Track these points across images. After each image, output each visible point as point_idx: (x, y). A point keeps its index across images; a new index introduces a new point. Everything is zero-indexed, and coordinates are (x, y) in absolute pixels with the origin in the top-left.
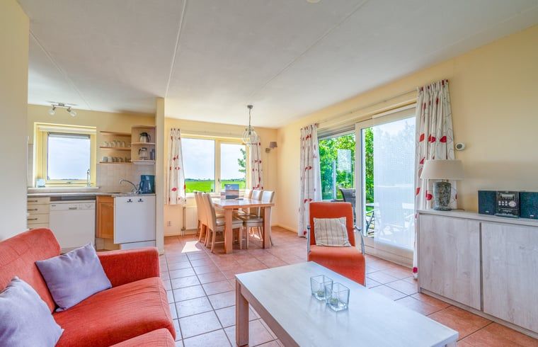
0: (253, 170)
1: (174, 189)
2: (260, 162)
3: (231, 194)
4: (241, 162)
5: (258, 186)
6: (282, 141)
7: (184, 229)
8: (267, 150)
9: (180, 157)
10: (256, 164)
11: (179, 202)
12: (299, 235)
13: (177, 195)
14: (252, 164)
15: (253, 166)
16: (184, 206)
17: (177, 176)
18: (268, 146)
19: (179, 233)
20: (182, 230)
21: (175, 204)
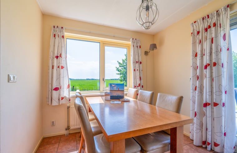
0: (135, 70)
1: (56, 89)
2: (141, 63)
3: (115, 94)
4: (118, 69)
5: (140, 85)
6: (161, 43)
7: (68, 128)
8: (146, 53)
9: (63, 55)
10: (137, 65)
11: (62, 102)
12: (194, 143)
13: (59, 95)
14: (134, 65)
15: (134, 67)
16: (68, 105)
17: (60, 75)
18: (147, 48)
19: (64, 132)
20: (66, 129)
21: (57, 104)
